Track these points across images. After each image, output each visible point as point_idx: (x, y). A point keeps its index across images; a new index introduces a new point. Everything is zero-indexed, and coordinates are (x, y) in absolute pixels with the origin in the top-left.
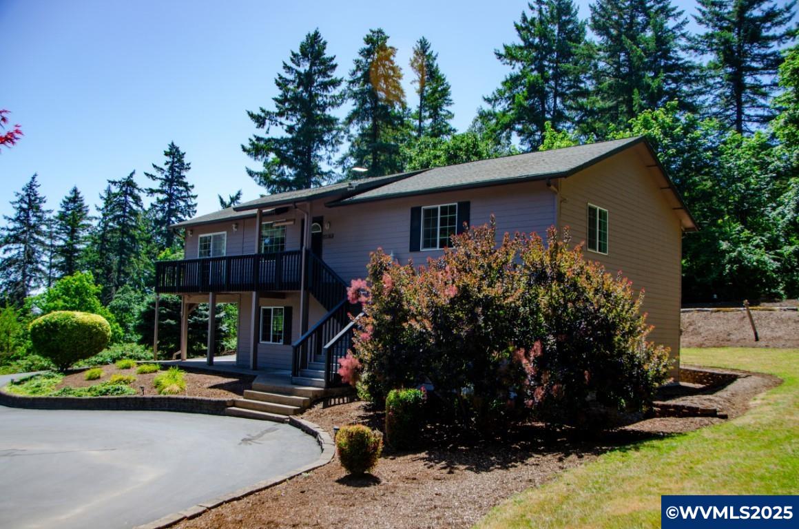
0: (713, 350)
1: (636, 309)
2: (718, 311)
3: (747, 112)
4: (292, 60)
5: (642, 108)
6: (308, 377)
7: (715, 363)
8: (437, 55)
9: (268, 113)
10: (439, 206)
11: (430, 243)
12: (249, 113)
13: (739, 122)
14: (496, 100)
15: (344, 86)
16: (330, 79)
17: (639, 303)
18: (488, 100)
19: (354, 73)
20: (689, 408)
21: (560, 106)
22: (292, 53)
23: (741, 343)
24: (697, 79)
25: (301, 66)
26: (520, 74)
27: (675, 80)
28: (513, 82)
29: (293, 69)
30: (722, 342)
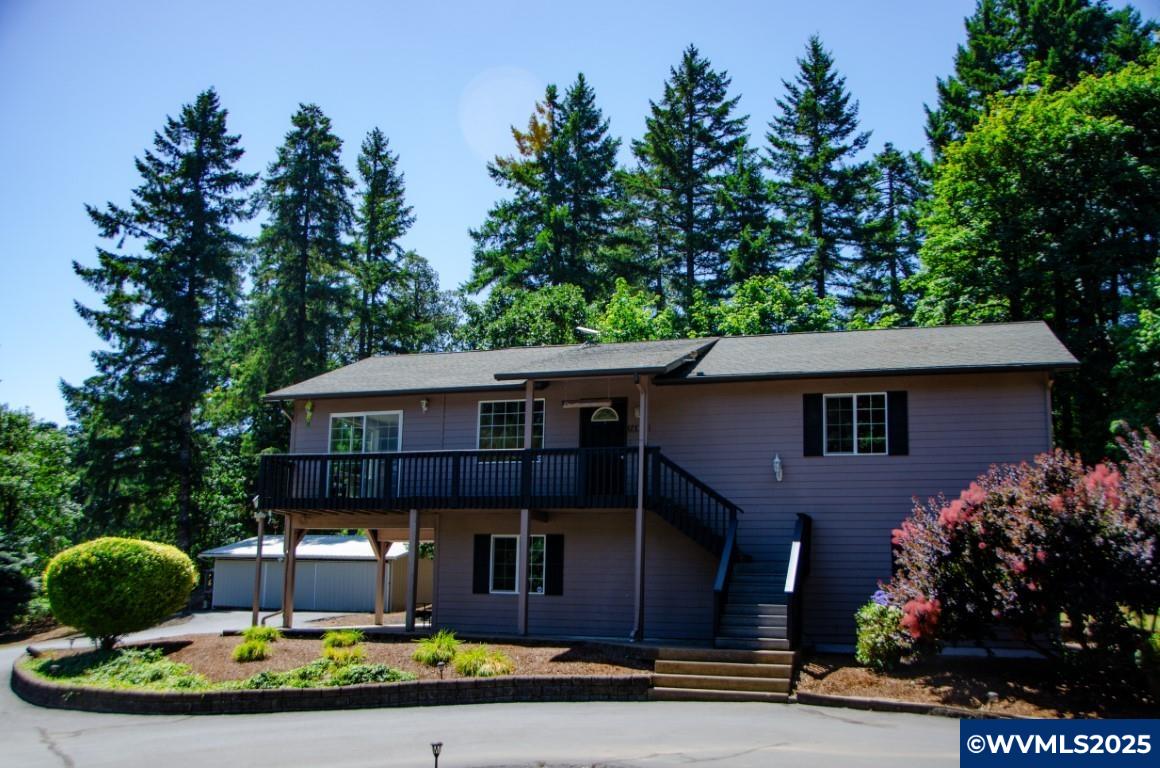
4: (167, 131)
6: (752, 637)
8: (396, 159)
9: (123, 214)
10: (855, 396)
11: (841, 444)
12: (89, 209)
14: (487, 235)
15: (258, 186)
16: (228, 172)
19: (275, 168)
22: (170, 119)
25: (182, 143)
29: (171, 147)
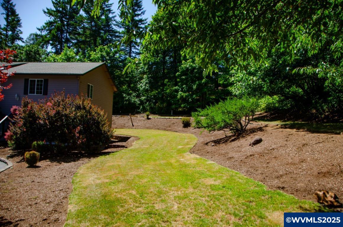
0: (120, 129)
1: (105, 118)
2: (121, 117)
3: (133, 50)
5: (100, 45)
7: (121, 134)
8: (15, 5)
10: (36, 79)
11: (32, 92)
13: (130, 53)
14: (42, 30)
17: (106, 116)
18: (39, 30)
20: (117, 145)
21: (68, 37)
23: (128, 127)
24: (118, 37)
26: (53, 21)
27: (111, 36)
28: (50, 24)
30: (123, 127)
